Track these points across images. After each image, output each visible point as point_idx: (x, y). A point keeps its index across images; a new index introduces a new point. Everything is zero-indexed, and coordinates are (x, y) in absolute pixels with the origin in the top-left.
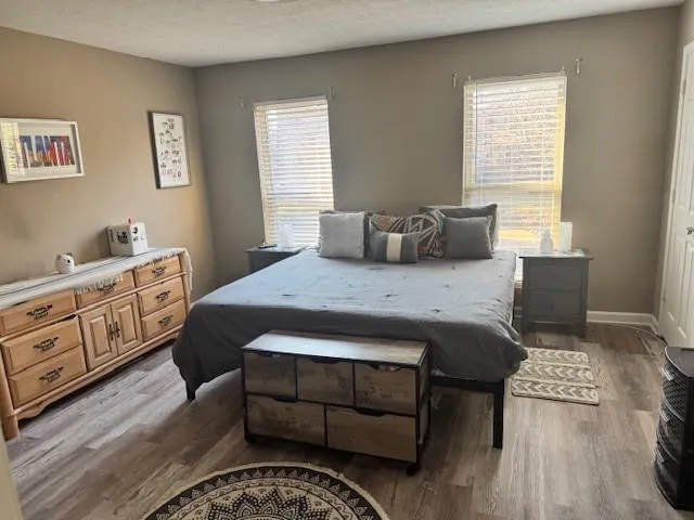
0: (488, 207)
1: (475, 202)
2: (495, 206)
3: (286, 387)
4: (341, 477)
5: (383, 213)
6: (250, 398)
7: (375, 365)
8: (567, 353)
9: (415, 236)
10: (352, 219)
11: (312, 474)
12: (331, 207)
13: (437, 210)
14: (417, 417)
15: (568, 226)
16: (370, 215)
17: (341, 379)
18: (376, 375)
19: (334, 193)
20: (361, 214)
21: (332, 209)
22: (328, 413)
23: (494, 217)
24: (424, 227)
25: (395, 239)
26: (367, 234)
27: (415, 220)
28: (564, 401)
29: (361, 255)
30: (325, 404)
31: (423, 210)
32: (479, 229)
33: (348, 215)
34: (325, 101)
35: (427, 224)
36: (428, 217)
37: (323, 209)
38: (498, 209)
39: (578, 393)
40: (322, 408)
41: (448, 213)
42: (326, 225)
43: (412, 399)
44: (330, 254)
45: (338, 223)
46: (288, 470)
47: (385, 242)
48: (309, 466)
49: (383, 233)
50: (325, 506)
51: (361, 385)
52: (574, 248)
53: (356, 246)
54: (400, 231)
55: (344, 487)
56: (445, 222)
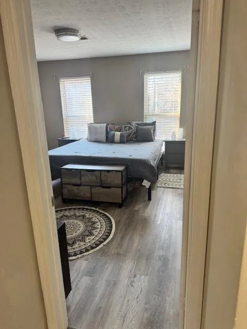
0: (153, 122)
1: (148, 120)
2: (155, 122)
3: (77, 181)
4: (97, 209)
5: (114, 124)
6: (63, 185)
7: (108, 171)
8: (179, 175)
9: (125, 133)
10: (101, 126)
11: (87, 209)
12: (92, 122)
13: (134, 123)
14: (122, 188)
15: (182, 129)
16: (108, 125)
17: (96, 177)
18: (108, 174)
19: (94, 116)
20: (105, 125)
21: (93, 122)
22: (92, 189)
23: (155, 126)
24: (129, 130)
25: (118, 134)
26: (107, 133)
27: (125, 127)
28: (174, 188)
29: (105, 141)
30: (91, 186)
31: (128, 123)
32: (149, 130)
33: (99, 125)
34: (90, 78)
35: (130, 128)
36: (131, 126)
37: (89, 123)
38: (156, 123)
39: (180, 185)
40: (89, 187)
41: (138, 124)
42: (91, 129)
43: (120, 182)
44: (92, 140)
45: (95, 128)
46: (79, 209)
47: (114, 135)
48: (86, 207)
49: (113, 132)
50: (91, 216)
51: (103, 178)
52: (183, 138)
53: (103, 137)
54: (120, 131)
55: (98, 212)
56: (137, 128)
